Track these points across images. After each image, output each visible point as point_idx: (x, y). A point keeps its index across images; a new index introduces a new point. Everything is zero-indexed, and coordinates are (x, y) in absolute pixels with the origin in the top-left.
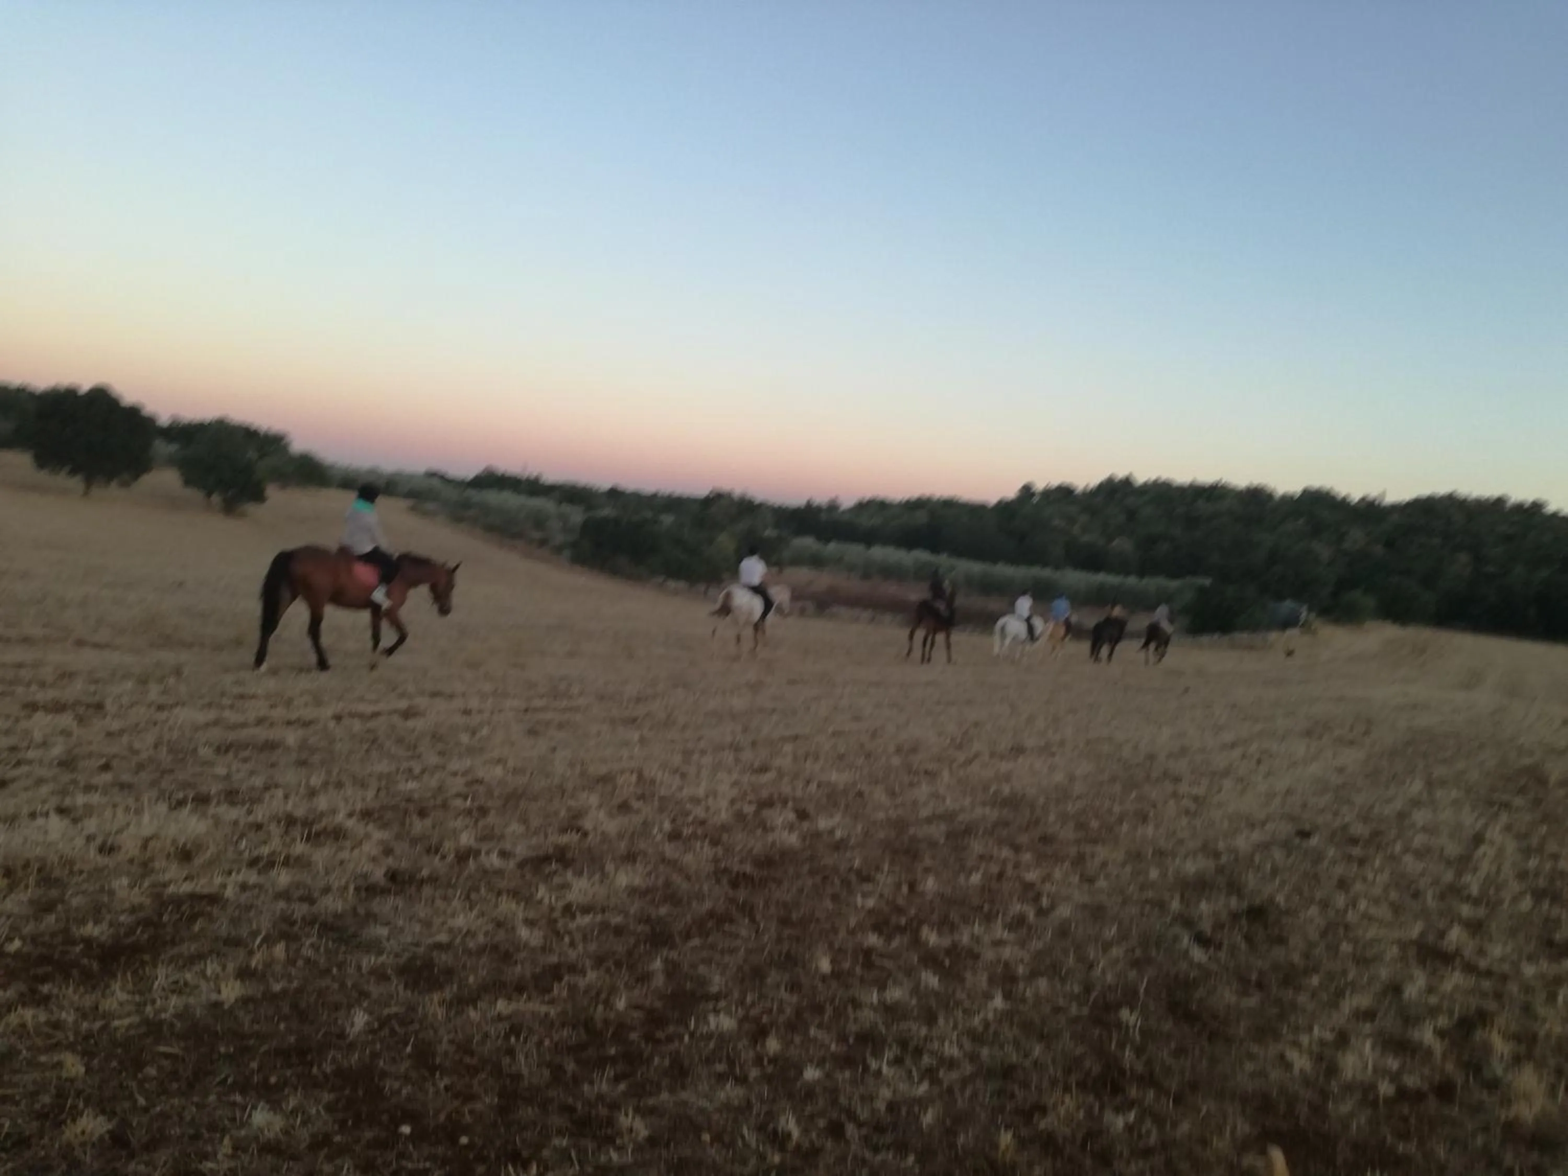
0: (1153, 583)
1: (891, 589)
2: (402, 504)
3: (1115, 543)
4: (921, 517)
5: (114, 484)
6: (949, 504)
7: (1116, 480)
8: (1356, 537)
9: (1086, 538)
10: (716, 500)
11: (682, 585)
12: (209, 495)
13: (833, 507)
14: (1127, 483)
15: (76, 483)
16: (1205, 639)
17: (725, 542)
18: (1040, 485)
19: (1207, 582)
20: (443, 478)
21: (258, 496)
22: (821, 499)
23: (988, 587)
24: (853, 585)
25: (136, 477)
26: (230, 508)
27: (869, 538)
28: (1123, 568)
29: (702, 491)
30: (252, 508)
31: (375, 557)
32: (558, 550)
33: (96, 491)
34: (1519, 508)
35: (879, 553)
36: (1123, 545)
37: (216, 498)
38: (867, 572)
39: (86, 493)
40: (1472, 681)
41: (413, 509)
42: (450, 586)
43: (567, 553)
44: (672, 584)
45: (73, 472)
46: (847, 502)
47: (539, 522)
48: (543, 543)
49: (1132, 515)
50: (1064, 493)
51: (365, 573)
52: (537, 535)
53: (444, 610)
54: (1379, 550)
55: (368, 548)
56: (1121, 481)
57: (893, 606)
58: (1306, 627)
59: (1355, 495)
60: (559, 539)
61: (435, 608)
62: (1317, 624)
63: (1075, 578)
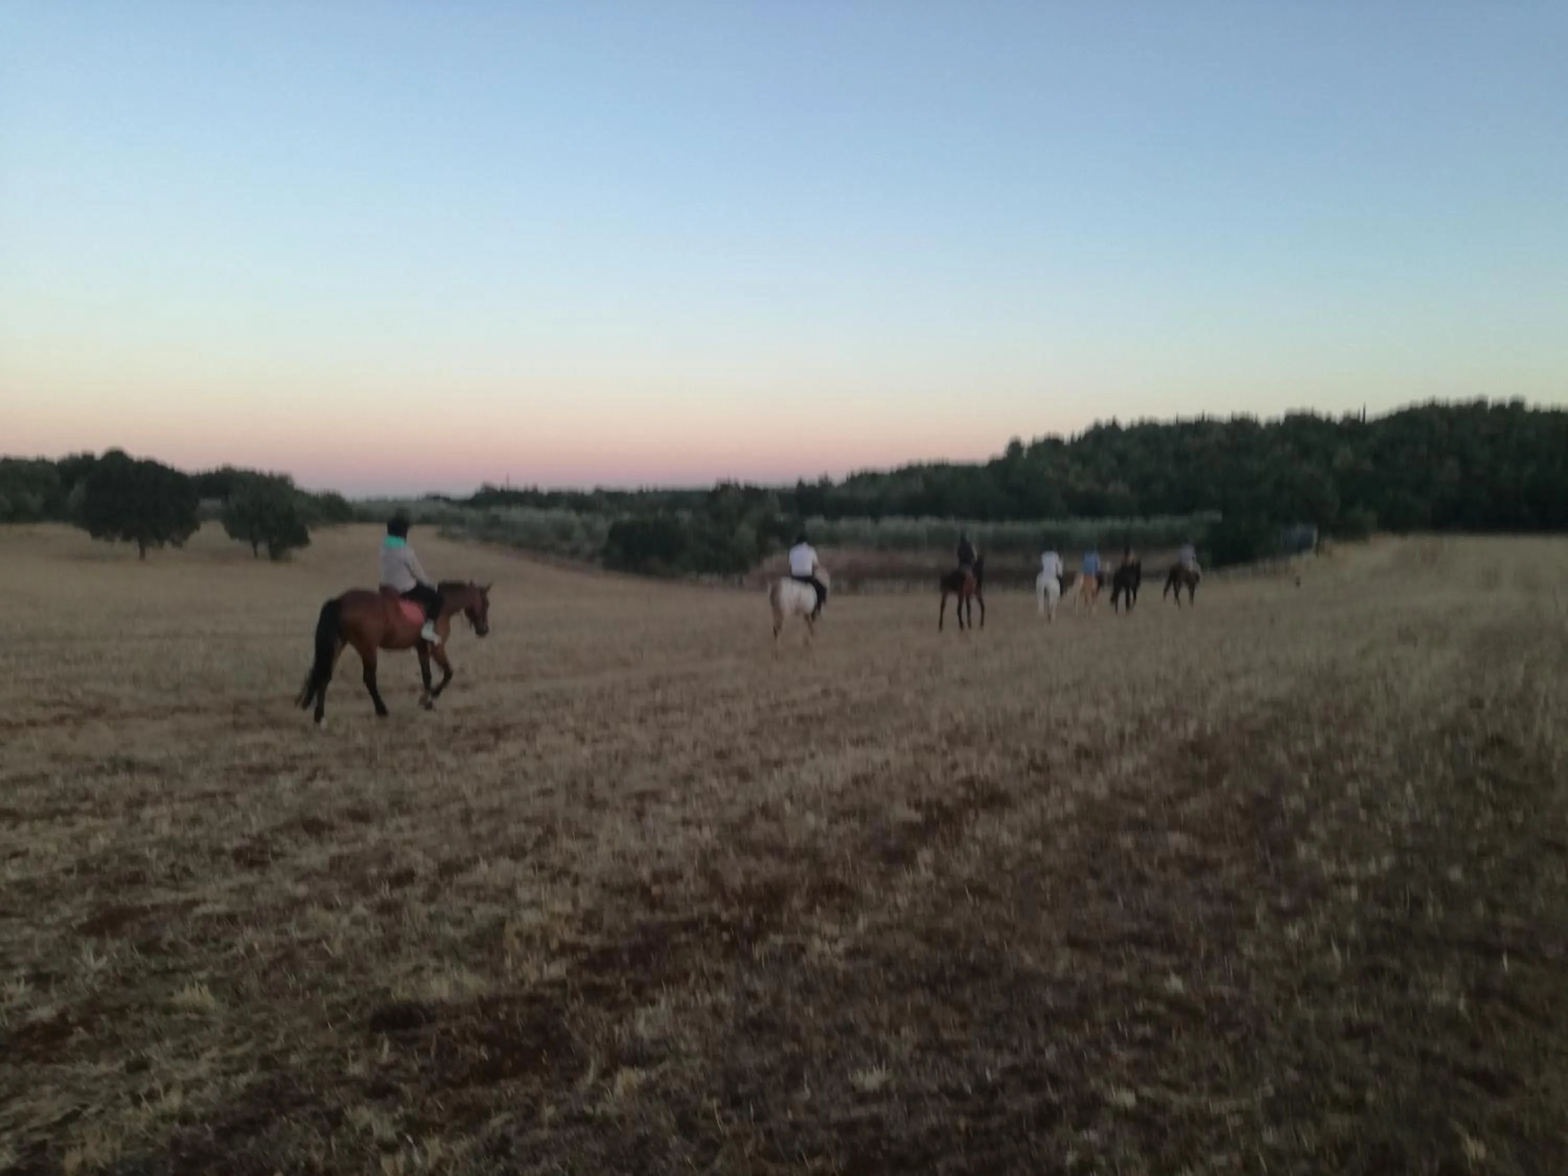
0: (1160, 523)
1: (908, 558)
2: (429, 531)
3: (1111, 488)
4: (918, 486)
5: (168, 545)
6: (940, 469)
7: (1104, 426)
8: (1344, 455)
9: (1081, 487)
10: (724, 489)
11: (715, 578)
12: (255, 545)
13: (825, 484)
14: (1114, 427)
15: (132, 548)
16: (1231, 572)
17: (746, 532)
18: (1026, 440)
19: (1218, 517)
20: (447, 500)
21: (302, 540)
22: (812, 477)
23: (1002, 545)
24: (870, 558)
25: (186, 536)
26: (276, 554)
27: (876, 510)
28: (1124, 512)
29: (710, 483)
30: (295, 552)
31: (420, 593)
32: (590, 558)
33: (150, 552)
34: (1500, 409)
35: (892, 524)
36: (1119, 488)
37: (263, 548)
38: (884, 544)
39: (142, 555)
40: (1490, 580)
41: (442, 535)
42: (485, 604)
43: (599, 560)
44: (706, 578)
45: (127, 538)
46: (838, 477)
47: (565, 533)
48: (574, 553)
49: (1122, 458)
50: (1053, 444)
51: (412, 611)
52: (566, 546)
53: (482, 631)
54: (1368, 465)
55: (410, 584)
56: (1108, 427)
57: (915, 575)
58: (1319, 549)
59: (1338, 414)
60: (588, 547)
61: (473, 631)
62: (1328, 542)
63: (1085, 527)
